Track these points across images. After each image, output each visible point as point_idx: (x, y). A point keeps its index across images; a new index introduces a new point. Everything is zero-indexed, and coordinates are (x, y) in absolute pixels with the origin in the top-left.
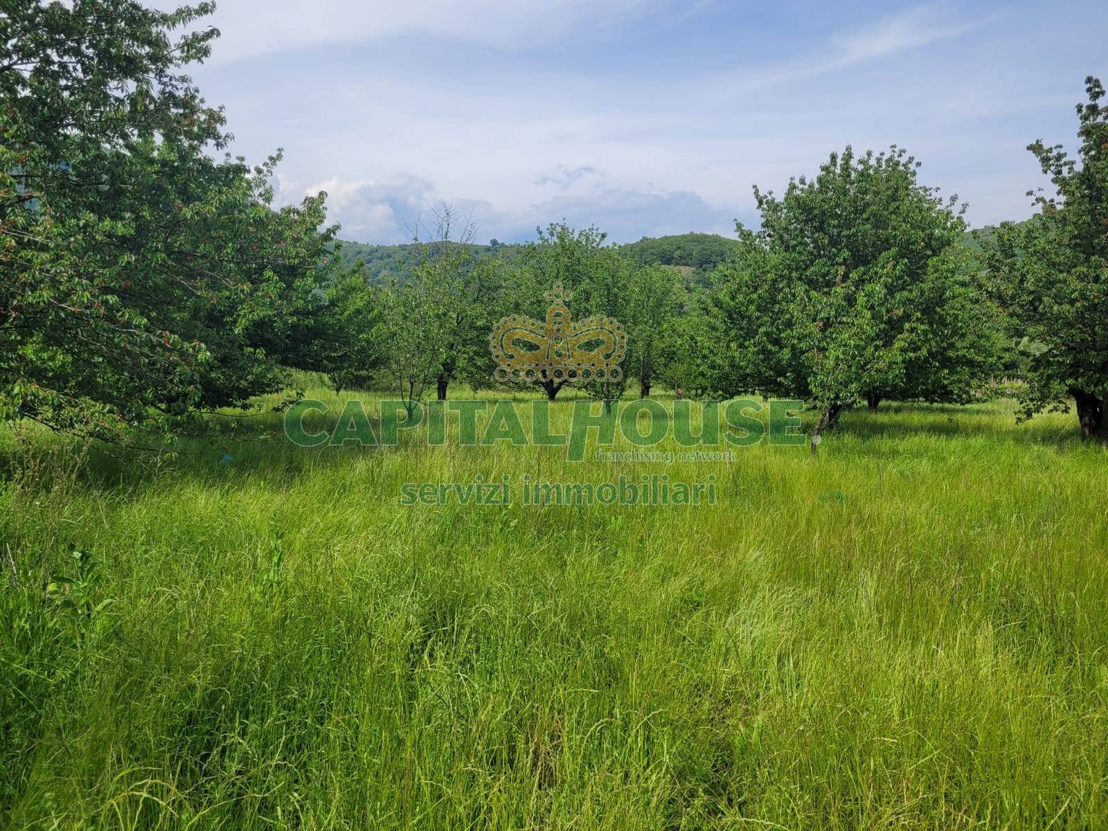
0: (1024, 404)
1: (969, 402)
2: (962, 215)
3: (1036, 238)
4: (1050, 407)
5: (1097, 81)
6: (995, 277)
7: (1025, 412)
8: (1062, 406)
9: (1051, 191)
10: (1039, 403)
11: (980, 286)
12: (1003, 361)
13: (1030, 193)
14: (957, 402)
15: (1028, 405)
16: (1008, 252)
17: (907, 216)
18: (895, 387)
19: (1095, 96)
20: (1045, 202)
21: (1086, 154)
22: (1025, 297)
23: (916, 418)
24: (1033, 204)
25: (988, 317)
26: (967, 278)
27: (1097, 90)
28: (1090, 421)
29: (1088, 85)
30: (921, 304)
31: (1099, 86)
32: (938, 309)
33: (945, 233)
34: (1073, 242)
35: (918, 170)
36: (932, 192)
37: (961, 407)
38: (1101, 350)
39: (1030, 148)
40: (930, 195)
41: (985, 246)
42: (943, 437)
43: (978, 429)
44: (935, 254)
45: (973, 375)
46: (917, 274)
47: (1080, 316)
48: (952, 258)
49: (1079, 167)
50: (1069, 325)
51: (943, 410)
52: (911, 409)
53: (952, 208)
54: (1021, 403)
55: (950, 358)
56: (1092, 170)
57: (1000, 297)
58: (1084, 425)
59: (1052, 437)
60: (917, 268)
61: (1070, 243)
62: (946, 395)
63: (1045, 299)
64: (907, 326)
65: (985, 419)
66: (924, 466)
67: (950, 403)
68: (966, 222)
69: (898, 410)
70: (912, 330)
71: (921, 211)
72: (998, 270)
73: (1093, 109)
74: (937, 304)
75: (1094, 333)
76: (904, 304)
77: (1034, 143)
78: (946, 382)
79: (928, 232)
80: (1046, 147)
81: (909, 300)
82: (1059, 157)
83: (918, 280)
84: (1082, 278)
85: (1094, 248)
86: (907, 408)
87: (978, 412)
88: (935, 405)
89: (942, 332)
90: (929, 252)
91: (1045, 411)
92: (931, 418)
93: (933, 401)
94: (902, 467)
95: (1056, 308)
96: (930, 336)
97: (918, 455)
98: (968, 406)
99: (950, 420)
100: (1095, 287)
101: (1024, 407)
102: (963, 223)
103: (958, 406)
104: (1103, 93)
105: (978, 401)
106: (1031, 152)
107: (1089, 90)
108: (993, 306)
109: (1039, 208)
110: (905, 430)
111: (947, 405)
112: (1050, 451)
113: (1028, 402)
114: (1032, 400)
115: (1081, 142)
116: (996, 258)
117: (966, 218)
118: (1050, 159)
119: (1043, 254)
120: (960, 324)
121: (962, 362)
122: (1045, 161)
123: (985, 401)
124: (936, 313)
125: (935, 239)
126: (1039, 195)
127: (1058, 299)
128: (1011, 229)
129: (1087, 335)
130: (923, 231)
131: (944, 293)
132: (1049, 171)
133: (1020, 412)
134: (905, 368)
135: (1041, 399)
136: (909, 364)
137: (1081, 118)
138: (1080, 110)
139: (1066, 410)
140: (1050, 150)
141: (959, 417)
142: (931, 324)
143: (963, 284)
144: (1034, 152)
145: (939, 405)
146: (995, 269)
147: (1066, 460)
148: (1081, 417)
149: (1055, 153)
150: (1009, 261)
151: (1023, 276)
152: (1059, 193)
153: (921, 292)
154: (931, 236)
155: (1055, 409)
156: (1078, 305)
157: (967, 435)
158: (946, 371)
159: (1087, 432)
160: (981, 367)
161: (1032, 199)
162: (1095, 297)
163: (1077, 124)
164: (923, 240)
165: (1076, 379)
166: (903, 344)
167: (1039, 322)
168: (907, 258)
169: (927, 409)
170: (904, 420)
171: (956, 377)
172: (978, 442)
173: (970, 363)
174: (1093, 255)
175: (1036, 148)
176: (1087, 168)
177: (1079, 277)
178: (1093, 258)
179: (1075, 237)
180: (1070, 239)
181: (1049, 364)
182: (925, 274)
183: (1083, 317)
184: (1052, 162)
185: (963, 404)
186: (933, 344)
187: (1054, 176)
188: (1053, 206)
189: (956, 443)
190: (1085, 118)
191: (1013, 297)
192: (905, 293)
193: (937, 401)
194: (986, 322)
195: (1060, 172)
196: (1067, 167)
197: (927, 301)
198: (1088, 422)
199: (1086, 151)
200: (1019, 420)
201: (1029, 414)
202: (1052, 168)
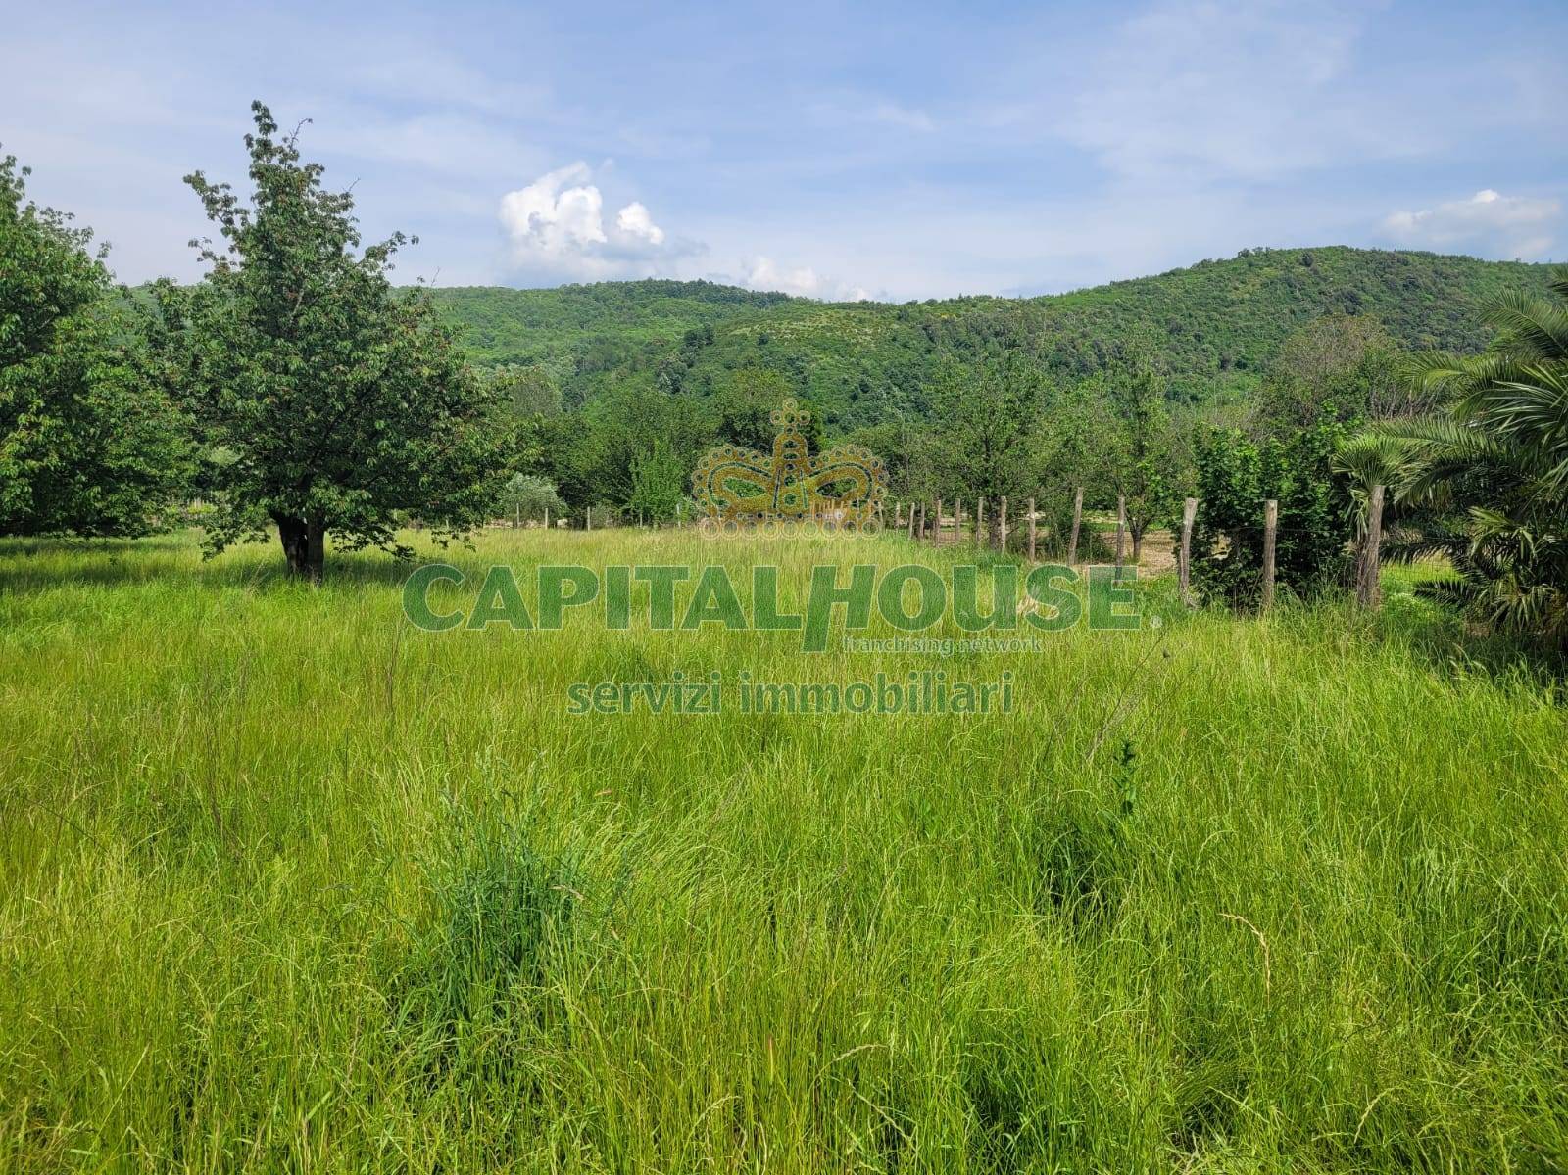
0: (213, 533)
1: (144, 533)
2: (102, 259)
3: (207, 307)
4: (246, 536)
5: (266, 110)
6: (158, 355)
7: (214, 545)
8: (260, 534)
9: (222, 245)
10: (231, 531)
11: (137, 366)
12: (186, 475)
13: (193, 244)
14: (126, 534)
15: (217, 535)
16: (174, 321)
17: (13, 247)
18: (16, 514)
19: (268, 128)
20: (215, 259)
21: (261, 202)
22: (199, 387)
23: (61, 562)
24: (199, 260)
25: (151, 412)
26: (118, 354)
27: (267, 121)
28: (298, 551)
29: (256, 113)
30: (48, 386)
31: (268, 117)
32: (77, 397)
33: (77, 282)
34: (254, 317)
35: (26, 179)
36: (65, 220)
37: (134, 542)
38: (300, 461)
39: (188, 180)
40: (60, 223)
41: (140, 309)
42: (101, 587)
43: (155, 572)
44: (63, 312)
45: (146, 495)
46: (39, 340)
47: (270, 414)
48: (91, 321)
49: (253, 220)
50: (259, 427)
51: (105, 547)
52: (53, 549)
53: (86, 246)
54: (208, 531)
55: (109, 471)
56: (267, 226)
57: (167, 384)
58: (290, 558)
59: (250, 575)
60: (38, 332)
61: (251, 319)
62: (108, 526)
63: (225, 391)
64: (22, 419)
65: (164, 557)
66: (65, 632)
67: (116, 536)
68: (109, 271)
69: (31, 551)
70: (34, 425)
71: (36, 245)
72: (162, 345)
73: (265, 145)
74: (75, 389)
75: (290, 440)
76: (20, 384)
77: (194, 174)
78: (98, 505)
79: (50, 277)
80: (209, 183)
81: (26, 378)
82: (228, 201)
83: (41, 350)
84: (268, 366)
85: (279, 328)
86: (44, 547)
87: (157, 547)
88: (93, 539)
89: (86, 431)
90: (55, 309)
91: (239, 541)
92: (84, 560)
93: (89, 534)
94: (28, 636)
95: (239, 404)
96: (68, 436)
97: (58, 616)
98: (143, 540)
99: (113, 561)
100: (285, 379)
101: (212, 538)
102: (104, 271)
103: (128, 540)
104: (275, 127)
105: (157, 531)
106: (190, 186)
107: (258, 119)
108: (160, 396)
109: (210, 266)
110: (40, 580)
111: (111, 540)
112: (246, 594)
113: (218, 530)
114: (222, 527)
115: (253, 186)
116: (156, 328)
117: (108, 264)
118: (216, 202)
119: (217, 330)
120: (112, 420)
121: (128, 477)
122: (211, 202)
123: (166, 532)
124: (74, 401)
125: (63, 290)
126: (206, 247)
127: (243, 392)
128: (172, 290)
129: (281, 442)
130: (41, 275)
131: (84, 374)
132: (216, 218)
133: (206, 544)
134: (30, 484)
135: (233, 526)
136: (39, 479)
137: (252, 154)
138: (249, 144)
139: (265, 540)
140: (215, 189)
141: (128, 556)
142: (67, 418)
143: (113, 362)
144: (195, 187)
145: (101, 540)
146: (157, 343)
147: (266, 605)
148: (286, 547)
149: (221, 194)
150: (174, 334)
151: (196, 357)
152: (232, 249)
153: (47, 370)
154: (55, 285)
155: (253, 538)
156: (267, 401)
157: (137, 580)
158: (97, 489)
159: (295, 565)
160: (156, 483)
161: (197, 252)
162: (286, 392)
163: (247, 160)
164: (44, 289)
165: (273, 499)
166: (17, 446)
167: (223, 421)
168: (19, 314)
169: (81, 546)
170: (42, 565)
171: (113, 498)
172: (152, 589)
173: (141, 478)
174: (279, 337)
175: (196, 181)
176: (261, 223)
177: (265, 367)
178: (279, 342)
179: (256, 311)
180: (250, 314)
181: (240, 478)
182: (51, 341)
183: (273, 417)
184: (219, 206)
185: (135, 537)
186: (73, 448)
187: (223, 226)
188: (225, 266)
189: (120, 594)
190: (257, 156)
191: (185, 386)
192: (20, 369)
193: (95, 535)
194: (148, 418)
195: (230, 222)
196: (239, 216)
197: (59, 383)
198: (294, 553)
199: (262, 198)
200: (207, 555)
201: (220, 548)
202: (221, 214)
